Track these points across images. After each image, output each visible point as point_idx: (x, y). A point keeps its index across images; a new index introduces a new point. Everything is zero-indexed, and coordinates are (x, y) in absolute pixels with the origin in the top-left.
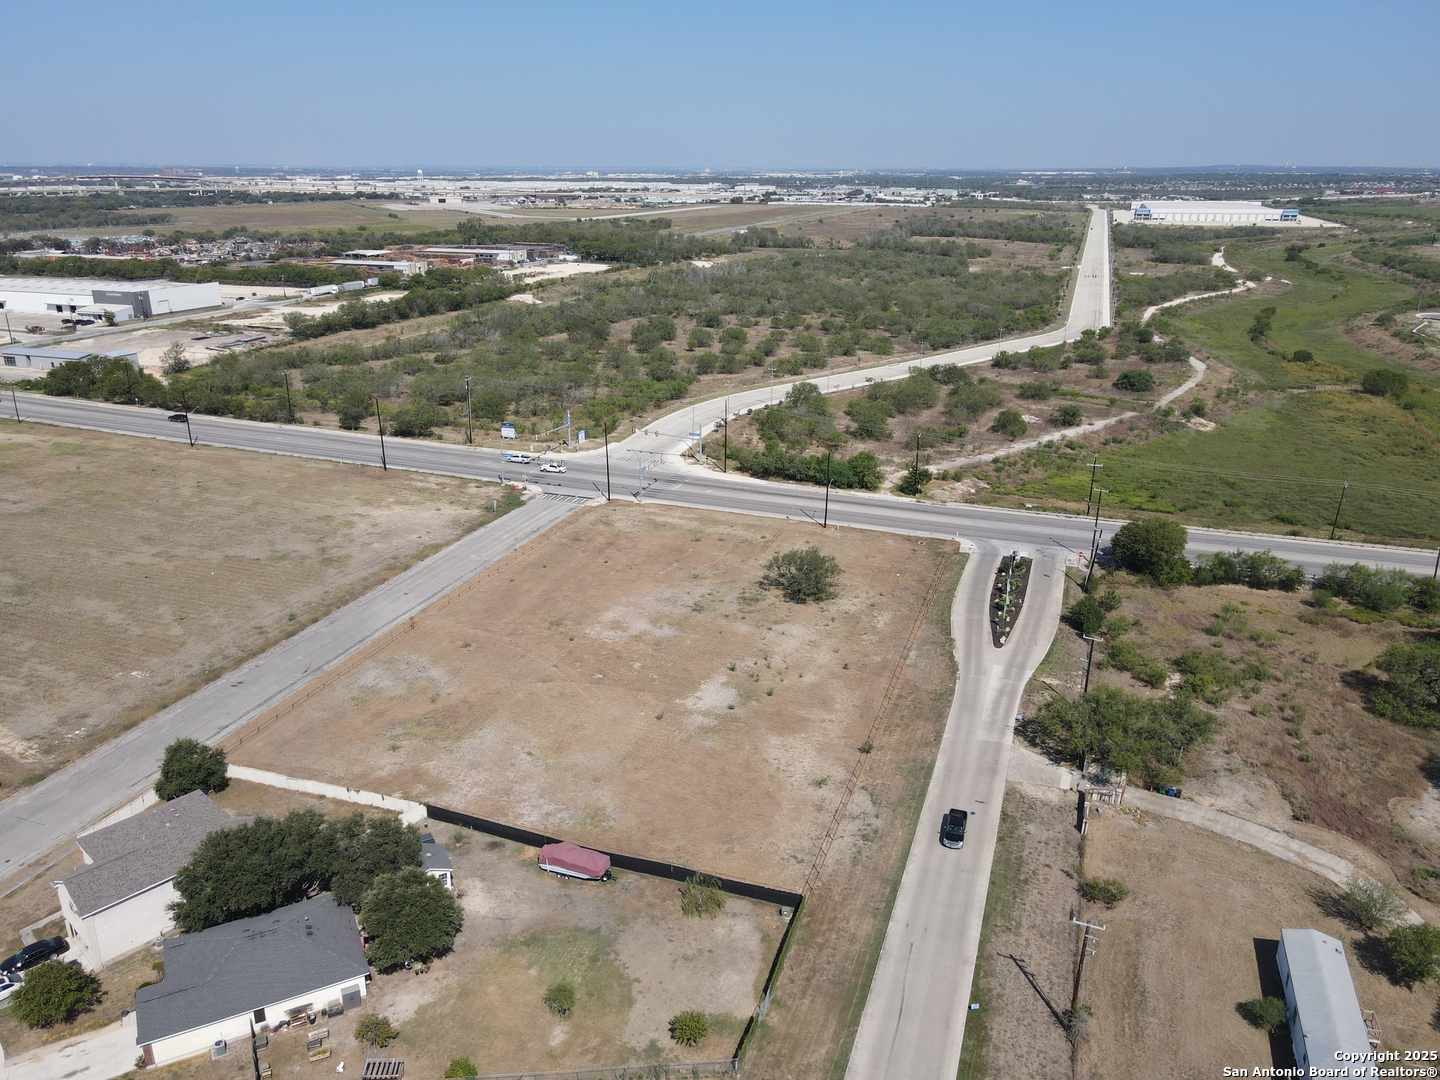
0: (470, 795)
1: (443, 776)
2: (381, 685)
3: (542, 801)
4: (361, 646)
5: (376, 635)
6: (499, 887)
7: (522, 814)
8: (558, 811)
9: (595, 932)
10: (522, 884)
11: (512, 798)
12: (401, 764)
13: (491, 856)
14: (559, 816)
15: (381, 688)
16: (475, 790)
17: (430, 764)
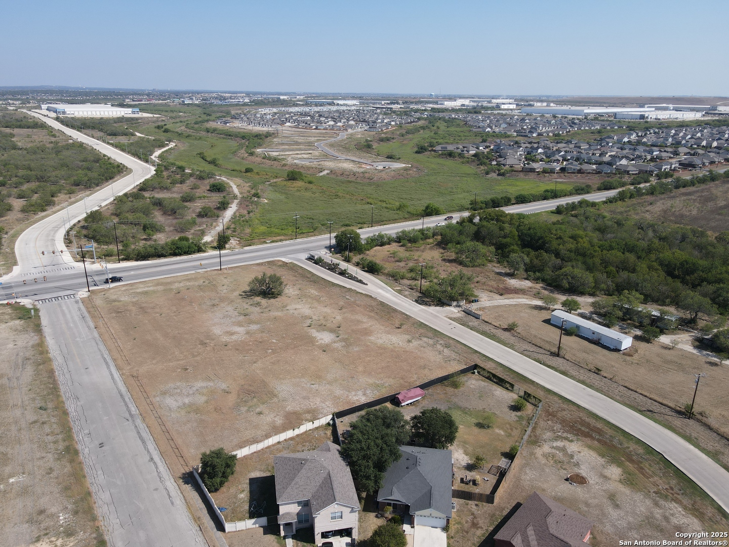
2: (187, 402)
15: (189, 403)
17: (289, 408)
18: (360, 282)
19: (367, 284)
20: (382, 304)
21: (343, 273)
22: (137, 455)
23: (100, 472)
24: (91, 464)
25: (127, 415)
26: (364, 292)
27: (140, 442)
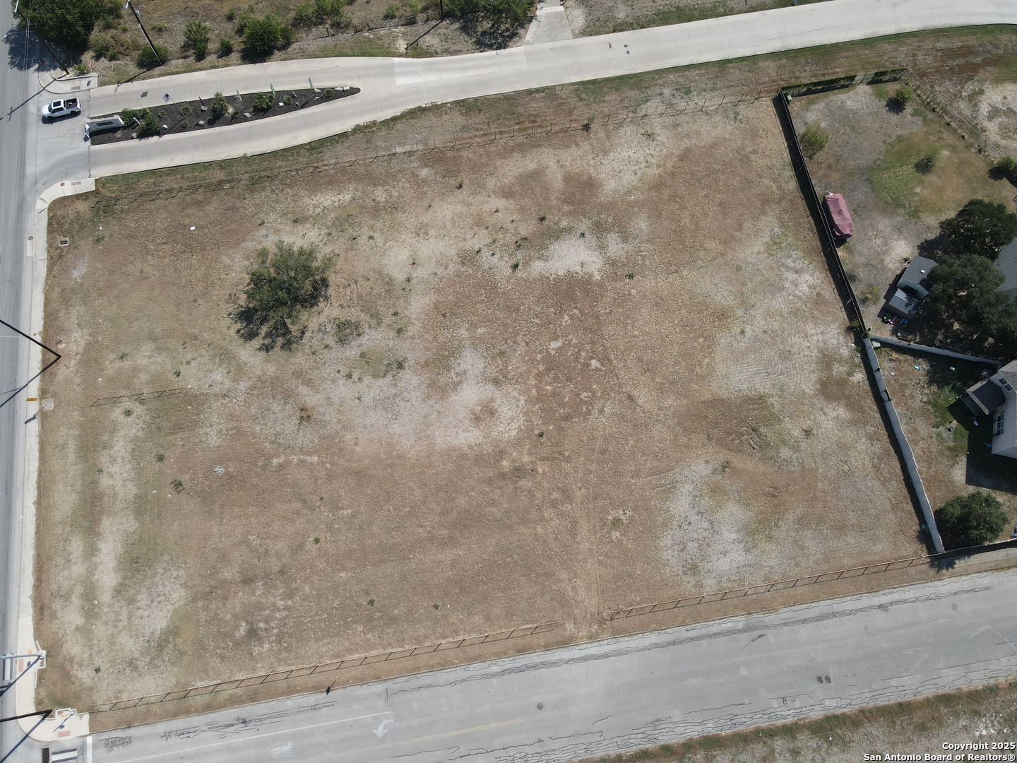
0: (819, 331)
1: (814, 366)
2: (734, 536)
3: (787, 285)
4: (681, 633)
5: (654, 638)
6: (879, 250)
7: (809, 287)
8: (788, 269)
9: (869, 181)
10: (866, 241)
11: (799, 305)
12: (822, 409)
13: (861, 273)
14: (793, 265)
15: (738, 532)
16: (813, 331)
17: (809, 387)
18: (329, 95)
19: (354, 91)
20: (468, 107)
21: (263, 106)
22: (866, 628)
23: (894, 682)
24: (868, 695)
25: (747, 636)
26: (397, 112)
27: (831, 621)
